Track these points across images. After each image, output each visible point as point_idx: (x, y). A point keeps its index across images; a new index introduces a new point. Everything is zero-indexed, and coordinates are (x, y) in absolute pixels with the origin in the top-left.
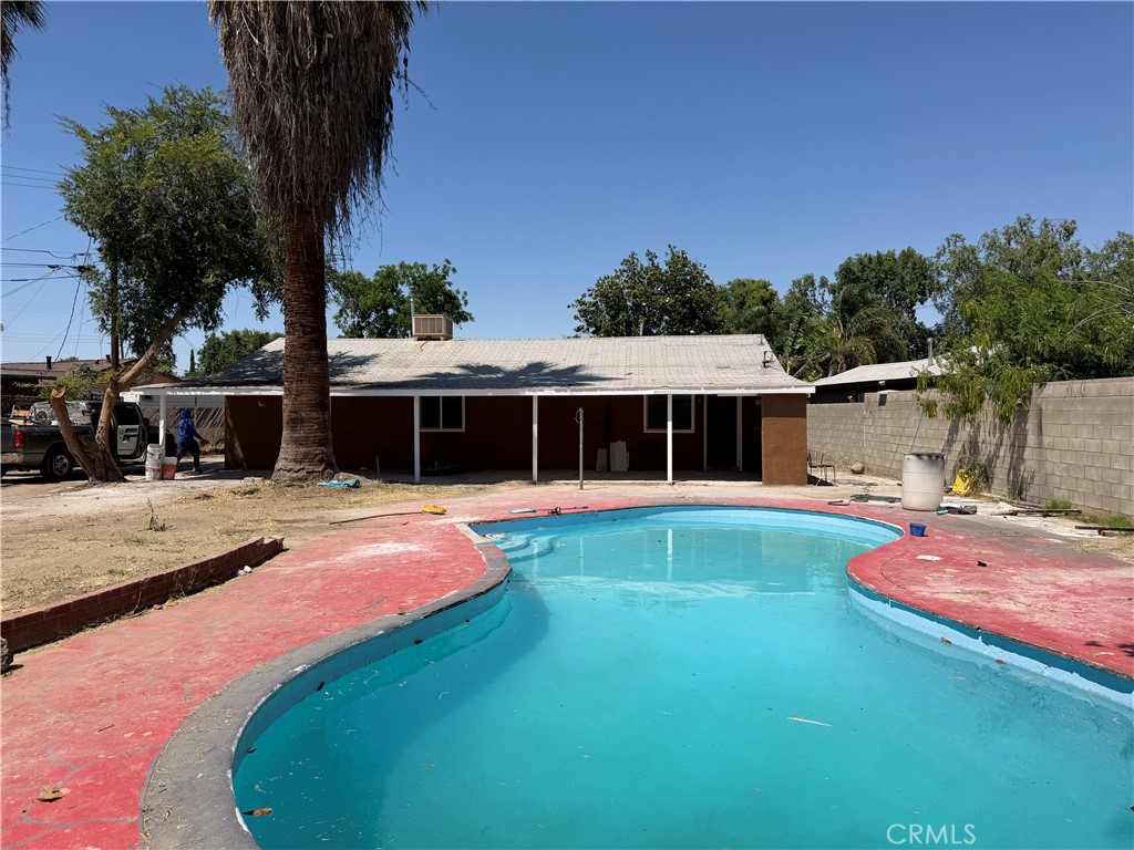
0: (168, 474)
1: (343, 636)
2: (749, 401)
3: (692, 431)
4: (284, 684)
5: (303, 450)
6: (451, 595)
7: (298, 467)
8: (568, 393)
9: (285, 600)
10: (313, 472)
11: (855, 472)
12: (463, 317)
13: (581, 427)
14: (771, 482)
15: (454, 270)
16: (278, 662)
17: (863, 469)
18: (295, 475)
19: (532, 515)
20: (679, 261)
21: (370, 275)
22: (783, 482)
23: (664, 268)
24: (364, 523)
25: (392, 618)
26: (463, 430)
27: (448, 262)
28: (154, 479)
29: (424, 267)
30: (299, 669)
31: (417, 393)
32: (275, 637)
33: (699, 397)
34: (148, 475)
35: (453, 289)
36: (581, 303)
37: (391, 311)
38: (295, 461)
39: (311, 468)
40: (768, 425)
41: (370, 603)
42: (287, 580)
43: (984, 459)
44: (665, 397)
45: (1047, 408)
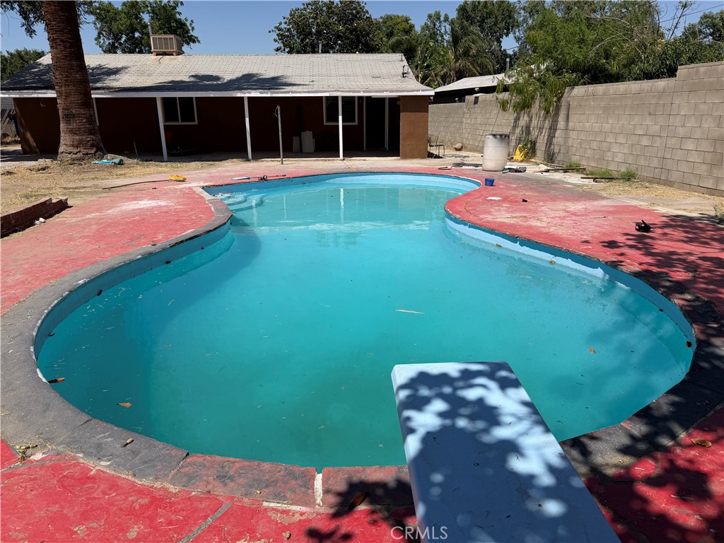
1: (112, 260)
2: (394, 101)
3: (356, 123)
4: (71, 292)
5: (77, 137)
6: (189, 232)
7: (75, 151)
8: (269, 95)
9: (70, 239)
10: (87, 154)
11: (457, 150)
12: (191, 39)
13: (279, 120)
14: (405, 157)
16: (66, 278)
17: (462, 147)
18: (74, 156)
19: (248, 181)
21: (118, 5)
22: (413, 157)
23: (338, 3)
24: (127, 188)
25: (148, 248)
26: (196, 123)
30: (81, 282)
31: (158, 95)
32: (64, 262)
33: (360, 98)
35: (182, 18)
36: (279, 29)
37: (137, 34)
38: (73, 146)
39: (86, 151)
40: (404, 117)
41: (132, 239)
42: (71, 226)
43: (533, 137)
44: (337, 97)
45: (573, 104)
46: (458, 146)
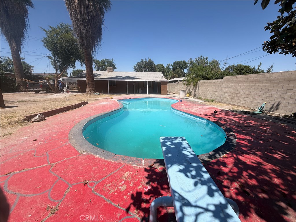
0: (68, 92)
1: (98, 115)
2: (160, 82)
3: (151, 87)
4: (89, 121)
5: (90, 88)
6: (114, 109)
8: (132, 80)
9: (89, 110)
10: (92, 92)
12: (115, 68)
13: (134, 86)
14: (162, 95)
16: (88, 118)
18: (89, 92)
19: (126, 99)
20: (150, 60)
21: (100, 61)
22: (164, 95)
23: (148, 61)
24: (100, 100)
25: (106, 112)
27: (113, 59)
28: (66, 93)
29: (109, 60)
30: (92, 119)
32: (88, 115)
34: (65, 92)
36: (135, 66)
37: (104, 67)
38: (89, 90)
40: (162, 86)
41: (102, 110)
42: (89, 107)
43: (191, 91)
44: (147, 81)
45: (200, 84)
46: (174, 93)
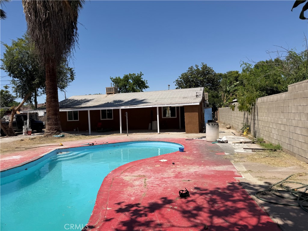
0: (29, 133)
3: (176, 117)
5: (50, 127)
7: (49, 132)
10: (53, 133)
11: (228, 128)
13: (127, 118)
14: (188, 132)
15: (143, 75)
17: (230, 127)
18: (48, 134)
20: (205, 67)
21: (122, 78)
22: (191, 132)
23: (201, 69)
26: (113, 119)
27: (141, 72)
28: (25, 135)
29: (135, 74)
31: (89, 109)
33: (178, 107)
35: (143, 80)
36: (177, 81)
37: (127, 87)
38: (48, 130)
39: (52, 132)
40: (186, 115)
43: (249, 124)
45: (259, 107)
46: (228, 126)
